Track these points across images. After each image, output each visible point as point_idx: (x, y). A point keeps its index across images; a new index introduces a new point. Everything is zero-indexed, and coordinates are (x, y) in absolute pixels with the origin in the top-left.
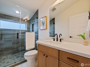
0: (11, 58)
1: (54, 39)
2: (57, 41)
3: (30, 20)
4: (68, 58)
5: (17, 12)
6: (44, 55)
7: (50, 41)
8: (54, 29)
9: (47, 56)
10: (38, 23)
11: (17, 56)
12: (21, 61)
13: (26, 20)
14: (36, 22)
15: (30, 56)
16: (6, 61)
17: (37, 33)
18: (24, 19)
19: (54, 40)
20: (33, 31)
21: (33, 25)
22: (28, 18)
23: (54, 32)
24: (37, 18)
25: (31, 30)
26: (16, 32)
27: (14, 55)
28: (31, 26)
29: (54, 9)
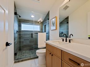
0: (28, 53)
1: (63, 39)
2: (66, 41)
3: (43, 21)
4: (69, 59)
5: (32, 16)
6: (50, 54)
7: (59, 42)
8: (68, 29)
9: (52, 55)
10: (49, 23)
11: (32, 52)
12: (34, 56)
13: (40, 22)
14: (47, 23)
15: (40, 53)
16: (25, 55)
17: (48, 33)
18: (38, 21)
19: (63, 41)
20: (45, 31)
21: (45, 26)
22: (41, 20)
23: (68, 32)
24: (48, 19)
25: (44, 30)
26: (31, 33)
27: (30, 51)
28: (44, 27)
29: (66, 7)
